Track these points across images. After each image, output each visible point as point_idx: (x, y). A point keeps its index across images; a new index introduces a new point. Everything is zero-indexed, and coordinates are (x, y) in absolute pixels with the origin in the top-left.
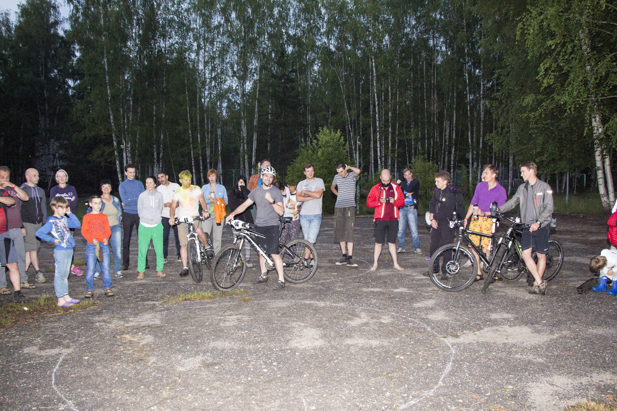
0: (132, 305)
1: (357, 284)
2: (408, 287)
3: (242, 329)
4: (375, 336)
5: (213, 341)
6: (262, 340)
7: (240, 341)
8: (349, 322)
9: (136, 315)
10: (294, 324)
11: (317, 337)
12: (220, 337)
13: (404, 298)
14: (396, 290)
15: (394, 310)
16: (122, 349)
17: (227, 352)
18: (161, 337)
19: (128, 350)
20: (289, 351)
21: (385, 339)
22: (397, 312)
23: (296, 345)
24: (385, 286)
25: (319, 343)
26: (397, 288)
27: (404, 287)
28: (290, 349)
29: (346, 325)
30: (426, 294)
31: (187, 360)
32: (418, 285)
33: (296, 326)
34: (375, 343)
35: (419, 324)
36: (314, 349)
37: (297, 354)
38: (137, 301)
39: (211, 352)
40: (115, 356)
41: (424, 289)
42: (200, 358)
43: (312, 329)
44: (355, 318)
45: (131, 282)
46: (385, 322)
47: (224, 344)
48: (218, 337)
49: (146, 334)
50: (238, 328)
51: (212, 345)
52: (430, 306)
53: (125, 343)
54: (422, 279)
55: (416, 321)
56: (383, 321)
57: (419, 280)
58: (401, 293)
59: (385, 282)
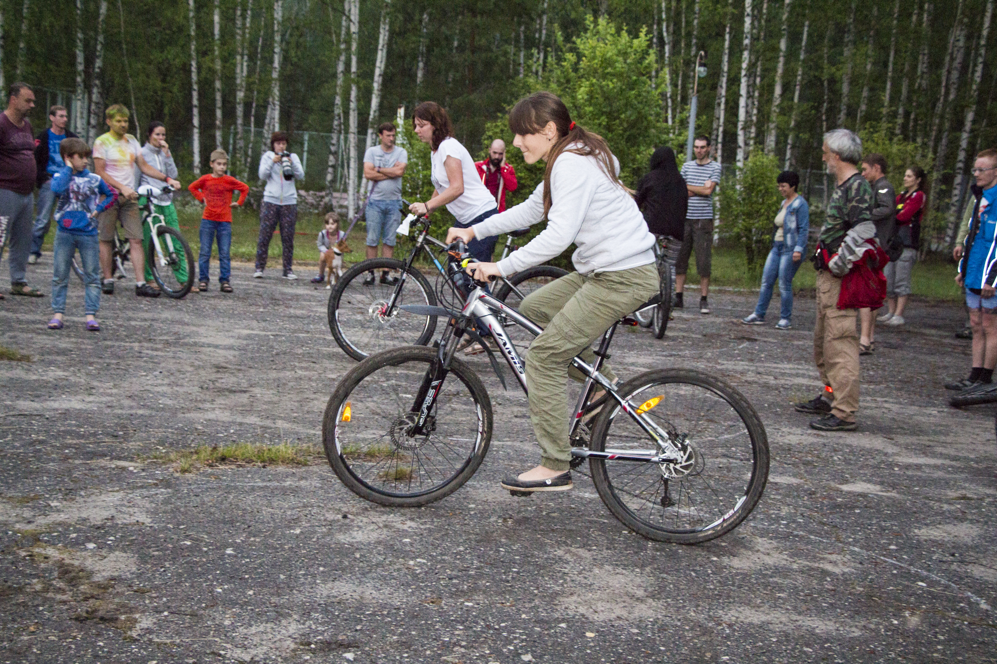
0: (51, 466)
1: (724, 460)
2: (881, 483)
3: (406, 555)
4: (817, 607)
5: (324, 582)
6: (474, 590)
7: (409, 585)
8: (726, 560)
9: (69, 494)
10: (560, 553)
11: (640, 593)
12: (343, 570)
13: (879, 511)
14: (845, 488)
15: (856, 541)
16: (39, 587)
17: (374, 614)
18: (159, 558)
19: (60, 590)
20: (563, 625)
21: (852, 617)
22: (868, 548)
23: (582, 610)
24: (810, 473)
25: (649, 611)
26: (846, 482)
27: (869, 481)
28: (563, 621)
29: (719, 569)
30: (946, 507)
31: (253, 630)
32: (910, 478)
33: (568, 557)
34: (821, 626)
35: (947, 587)
36: (638, 627)
37: (590, 635)
38: (67, 458)
39: (325, 611)
40: (18, 604)
41: (932, 491)
42: (292, 627)
43: (620, 570)
44: (742, 550)
45: (36, 405)
46: (837, 570)
47: (359, 590)
48: (335, 572)
49: (111, 549)
50: (392, 548)
51: (324, 590)
52: (968, 540)
53: (44, 570)
54: (918, 467)
55: (934, 577)
56: (829, 567)
57: (908, 467)
58: (864, 495)
59: (807, 463)
